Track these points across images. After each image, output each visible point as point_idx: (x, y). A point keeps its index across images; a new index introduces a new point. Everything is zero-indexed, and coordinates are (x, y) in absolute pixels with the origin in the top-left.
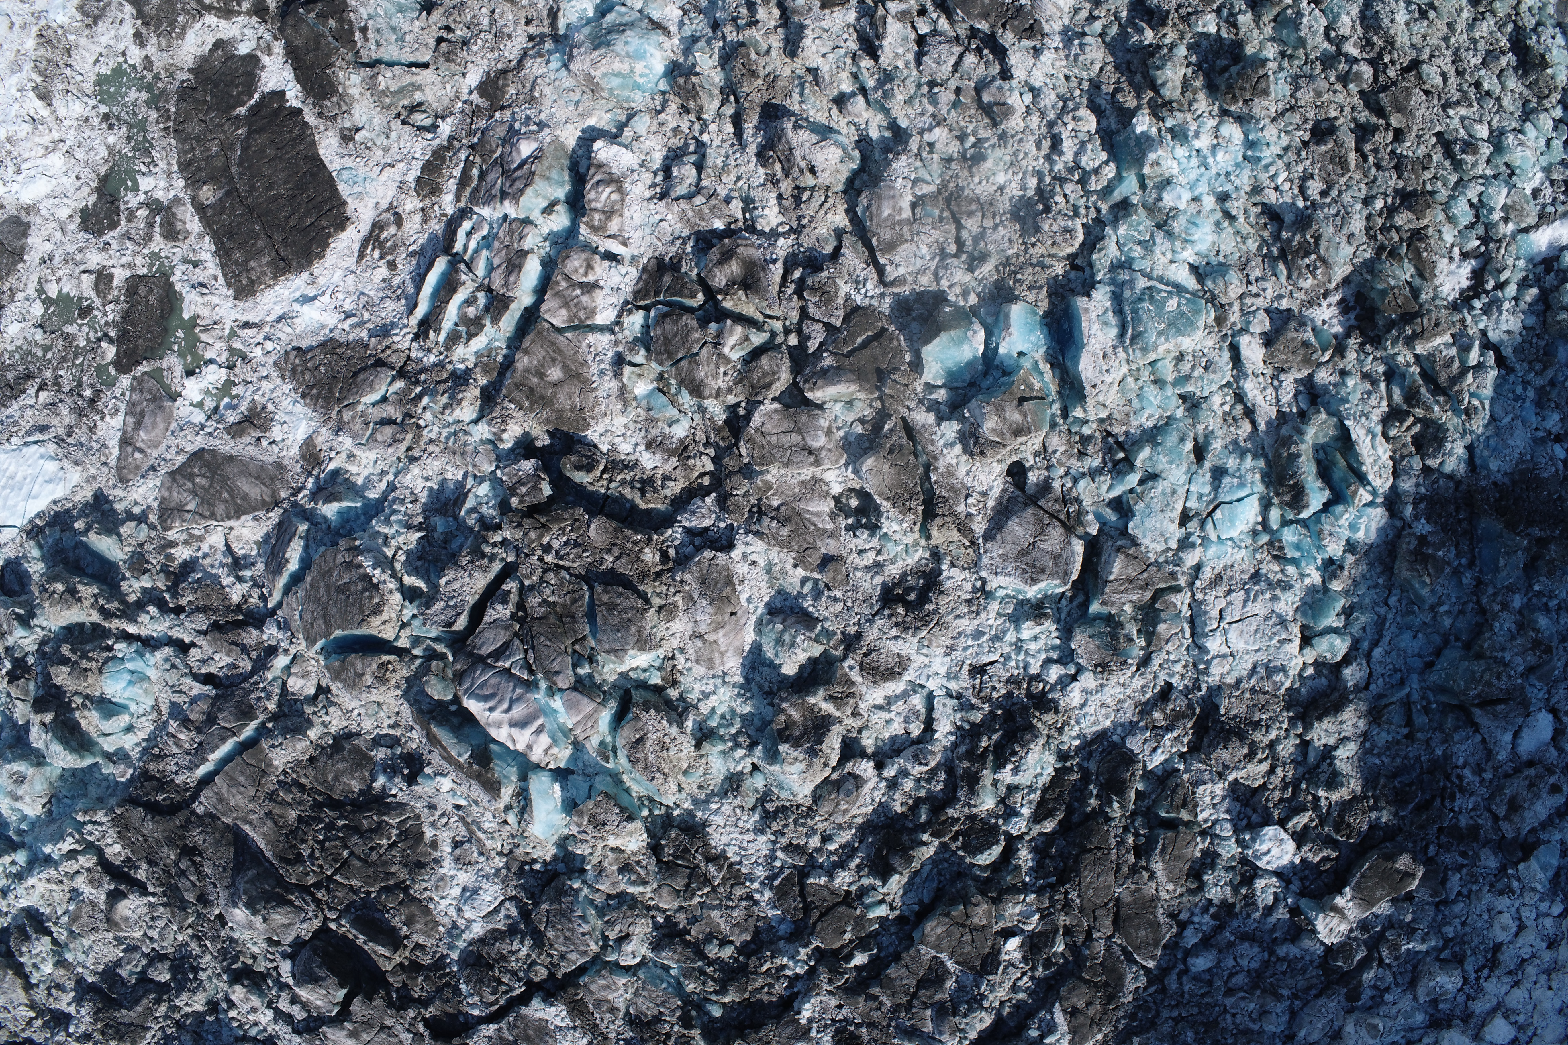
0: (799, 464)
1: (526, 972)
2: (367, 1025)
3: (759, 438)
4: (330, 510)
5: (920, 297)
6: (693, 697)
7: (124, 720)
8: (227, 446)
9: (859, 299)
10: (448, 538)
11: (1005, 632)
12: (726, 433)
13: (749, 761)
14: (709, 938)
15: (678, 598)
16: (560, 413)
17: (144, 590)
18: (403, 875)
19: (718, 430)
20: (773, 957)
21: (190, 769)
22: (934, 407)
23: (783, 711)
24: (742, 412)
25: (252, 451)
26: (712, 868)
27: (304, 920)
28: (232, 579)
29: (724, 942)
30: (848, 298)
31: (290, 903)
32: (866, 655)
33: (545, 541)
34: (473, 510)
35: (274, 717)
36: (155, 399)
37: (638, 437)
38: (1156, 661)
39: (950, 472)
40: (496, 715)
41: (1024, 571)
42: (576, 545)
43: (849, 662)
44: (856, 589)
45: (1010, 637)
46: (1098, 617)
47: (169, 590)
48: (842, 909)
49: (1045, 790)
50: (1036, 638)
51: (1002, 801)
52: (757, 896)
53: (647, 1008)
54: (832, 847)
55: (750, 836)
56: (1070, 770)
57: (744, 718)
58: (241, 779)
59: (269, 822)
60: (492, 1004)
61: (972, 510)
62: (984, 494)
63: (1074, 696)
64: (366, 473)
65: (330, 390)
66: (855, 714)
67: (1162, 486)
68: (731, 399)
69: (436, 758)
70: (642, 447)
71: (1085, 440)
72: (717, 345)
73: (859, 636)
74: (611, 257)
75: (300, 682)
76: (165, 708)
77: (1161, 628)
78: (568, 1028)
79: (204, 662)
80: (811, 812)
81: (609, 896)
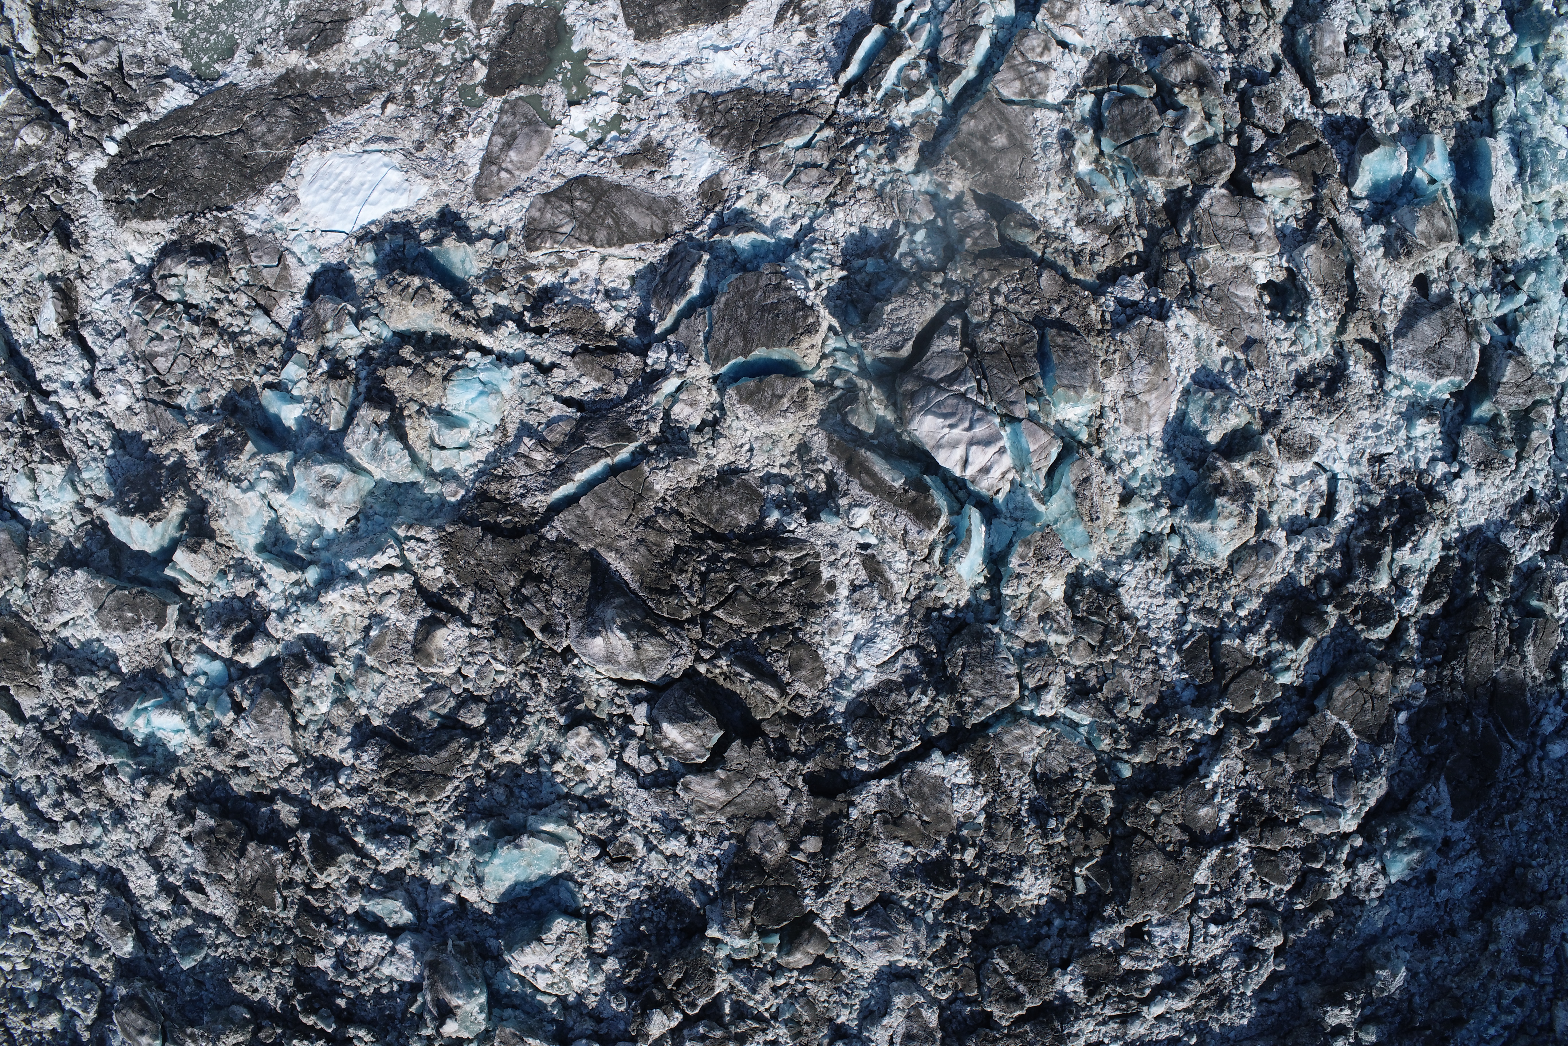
0: (1240, 248)
1: (923, 726)
2: (742, 774)
3: (1206, 218)
4: (743, 241)
5: (1349, 119)
6: (1116, 457)
7: (462, 436)
8: (614, 175)
9: (1297, 114)
10: (877, 278)
11: (1398, 428)
12: (1163, 216)
13: (1170, 521)
14: (1120, 697)
15: (1117, 356)
16: (999, 178)
17: (497, 308)
18: (794, 616)
19: (1154, 213)
20: (1181, 719)
21: (543, 491)
22: (1359, 213)
23: (1217, 468)
24: (1189, 194)
25: (642, 183)
26: (1126, 625)
27: (677, 656)
28: (606, 305)
29: (1133, 704)
30: (1287, 112)
31: (662, 636)
32: (1284, 431)
33: (994, 285)
34: (911, 253)
35: (655, 441)
36: (530, 123)
37: (1071, 214)
38: (1524, 469)
39: (1369, 274)
40: (957, 432)
41: (1431, 367)
42: (1025, 292)
43: (1268, 437)
44: (1275, 371)
45: (1403, 433)
46: (1479, 422)
47: (526, 308)
48: (1252, 672)
49: (1432, 574)
50: (1423, 437)
51: (1394, 582)
52: (1163, 661)
53: (1057, 764)
54: (1242, 613)
55: (1160, 600)
56: (1452, 558)
57: (1165, 482)
58: (614, 501)
59: (643, 549)
60: (882, 758)
61: (1385, 310)
62: (1395, 297)
63: (1456, 492)
64: (775, 216)
65: (745, 132)
66: (1272, 485)
67: (1543, 308)
68: (1180, 181)
69: (855, 489)
70: (1072, 223)
71: (1479, 264)
72: (1173, 130)
73: (1277, 414)
74: (1064, 44)
75: (687, 410)
76: (512, 429)
77: (1534, 435)
78: (967, 785)
79: (567, 384)
80: (1226, 576)
81: (1027, 644)
